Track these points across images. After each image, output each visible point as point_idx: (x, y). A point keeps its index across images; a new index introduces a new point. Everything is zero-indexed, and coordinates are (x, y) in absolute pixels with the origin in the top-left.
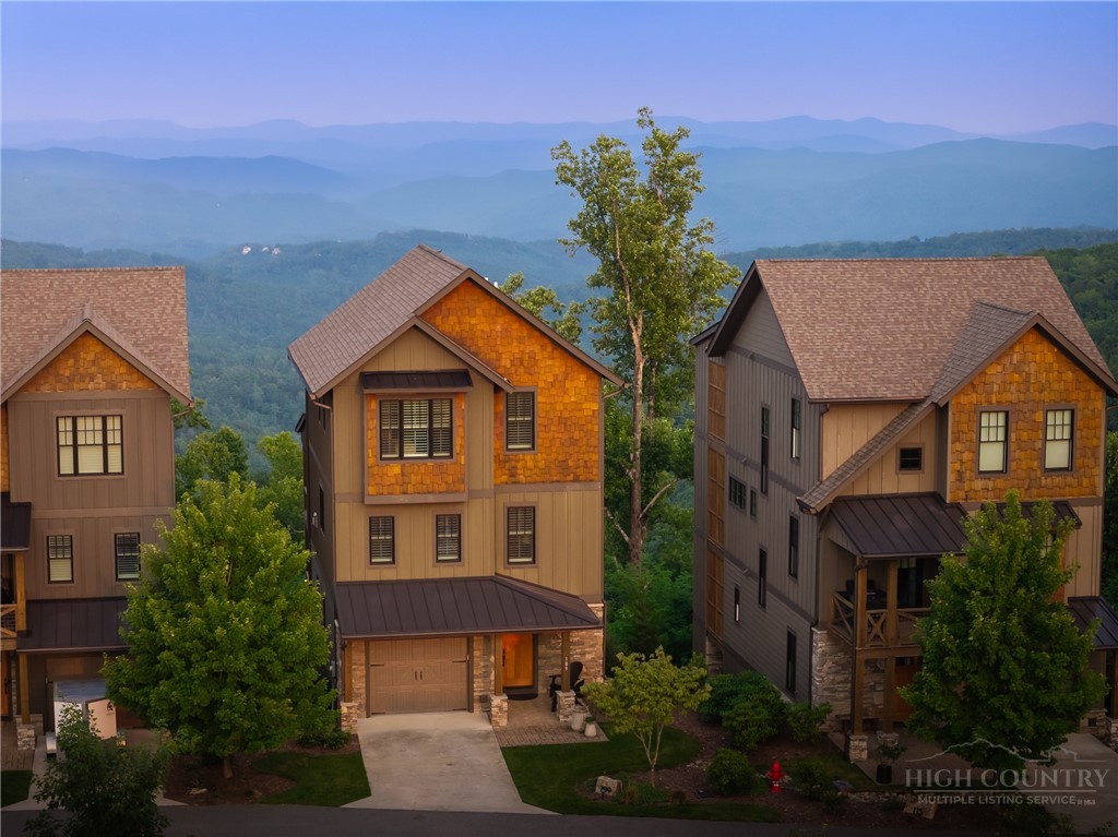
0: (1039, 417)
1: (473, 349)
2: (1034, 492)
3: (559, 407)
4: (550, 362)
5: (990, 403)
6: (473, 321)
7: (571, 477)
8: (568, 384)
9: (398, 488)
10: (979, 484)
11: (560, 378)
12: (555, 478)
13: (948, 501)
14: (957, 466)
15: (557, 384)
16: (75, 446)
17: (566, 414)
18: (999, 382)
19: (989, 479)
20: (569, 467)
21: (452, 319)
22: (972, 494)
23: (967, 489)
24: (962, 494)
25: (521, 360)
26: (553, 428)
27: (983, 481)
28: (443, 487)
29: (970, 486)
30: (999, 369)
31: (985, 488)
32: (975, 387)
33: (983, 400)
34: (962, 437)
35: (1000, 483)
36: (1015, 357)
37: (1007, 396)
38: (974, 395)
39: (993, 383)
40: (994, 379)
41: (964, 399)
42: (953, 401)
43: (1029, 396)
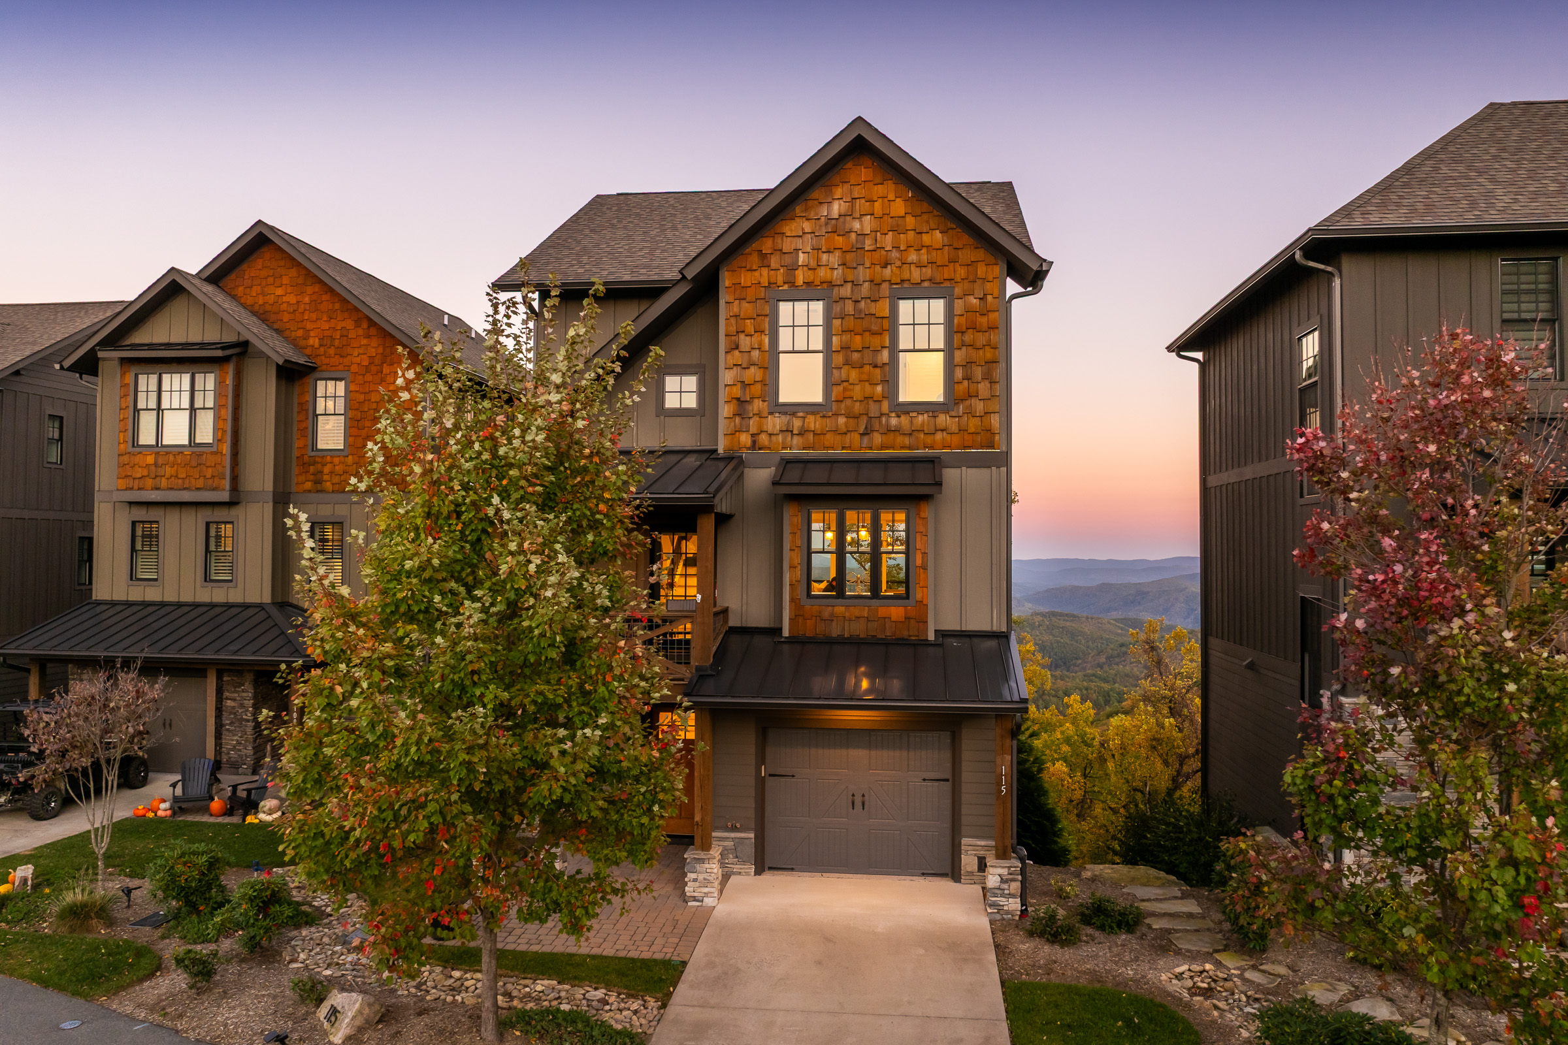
0: (883, 308)
1: (277, 325)
5: (792, 284)
8: (387, 369)
10: (775, 423)
11: (377, 361)
13: (720, 454)
15: (374, 369)
18: (809, 249)
19: (794, 414)
22: (762, 439)
23: (753, 430)
24: (745, 439)
25: (333, 339)
26: (368, 423)
27: (785, 419)
28: (201, 483)
29: (760, 425)
30: (807, 227)
31: (788, 431)
32: (763, 256)
33: (780, 280)
34: (744, 341)
35: (813, 422)
36: (836, 208)
37: (822, 273)
38: (765, 271)
39: (797, 250)
40: (799, 243)
41: (746, 279)
42: (726, 280)
43: (862, 274)
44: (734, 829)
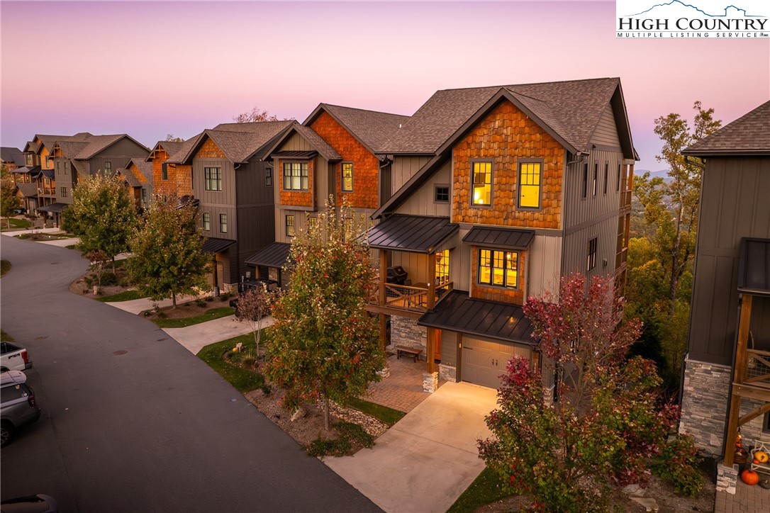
0: (515, 167)
1: (329, 143)
2: (510, 221)
3: (362, 171)
4: (358, 149)
5: (479, 156)
6: (330, 129)
7: (366, 206)
8: (366, 160)
9: (290, 203)
10: (471, 212)
11: (363, 157)
12: (360, 206)
13: (451, 222)
14: (457, 199)
15: (362, 160)
16: (210, 178)
17: (365, 175)
18: (485, 141)
19: (478, 209)
20: (366, 201)
21: (322, 129)
22: (467, 218)
23: (463, 214)
24: (460, 218)
25: (348, 148)
26: (360, 181)
27: (475, 211)
28: (305, 204)
29: (466, 213)
30: (485, 132)
31: (476, 215)
32: (469, 144)
33: (475, 154)
34: (461, 179)
35: (486, 213)
36: (497, 124)
37: (491, 152)
38: (469, 150)
39: (481, 142)
40: (482, 139)
41: (462, 153)
42: (454, 154)
43: (507, 152)
44: (449, 365)
